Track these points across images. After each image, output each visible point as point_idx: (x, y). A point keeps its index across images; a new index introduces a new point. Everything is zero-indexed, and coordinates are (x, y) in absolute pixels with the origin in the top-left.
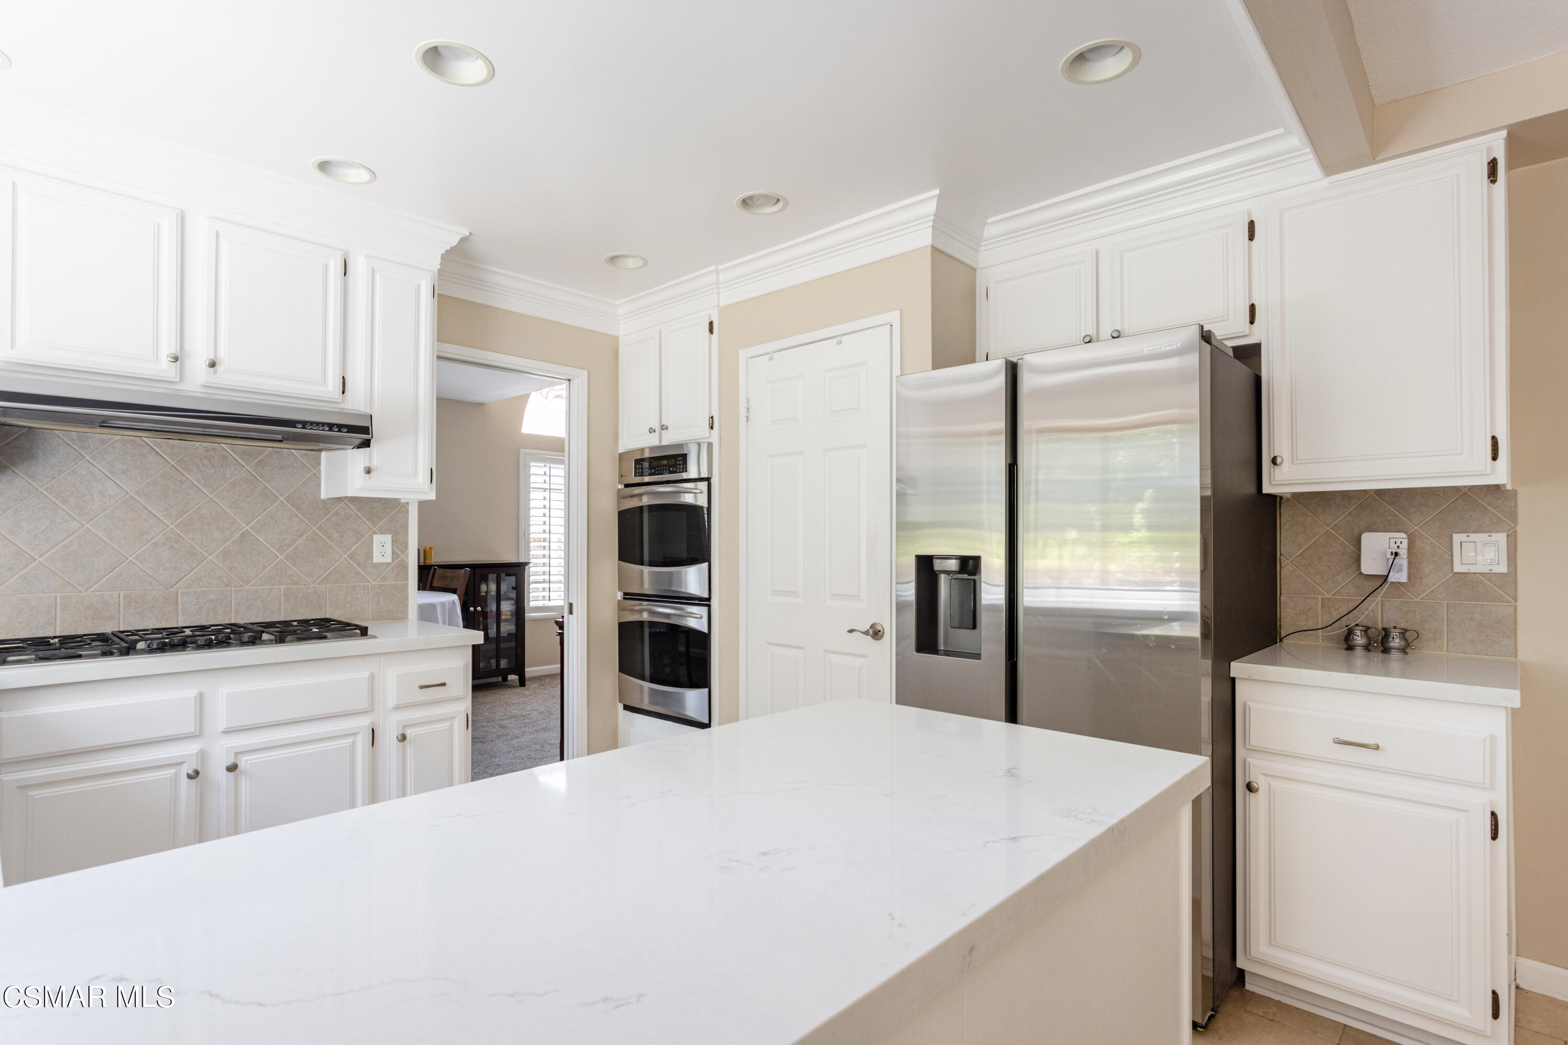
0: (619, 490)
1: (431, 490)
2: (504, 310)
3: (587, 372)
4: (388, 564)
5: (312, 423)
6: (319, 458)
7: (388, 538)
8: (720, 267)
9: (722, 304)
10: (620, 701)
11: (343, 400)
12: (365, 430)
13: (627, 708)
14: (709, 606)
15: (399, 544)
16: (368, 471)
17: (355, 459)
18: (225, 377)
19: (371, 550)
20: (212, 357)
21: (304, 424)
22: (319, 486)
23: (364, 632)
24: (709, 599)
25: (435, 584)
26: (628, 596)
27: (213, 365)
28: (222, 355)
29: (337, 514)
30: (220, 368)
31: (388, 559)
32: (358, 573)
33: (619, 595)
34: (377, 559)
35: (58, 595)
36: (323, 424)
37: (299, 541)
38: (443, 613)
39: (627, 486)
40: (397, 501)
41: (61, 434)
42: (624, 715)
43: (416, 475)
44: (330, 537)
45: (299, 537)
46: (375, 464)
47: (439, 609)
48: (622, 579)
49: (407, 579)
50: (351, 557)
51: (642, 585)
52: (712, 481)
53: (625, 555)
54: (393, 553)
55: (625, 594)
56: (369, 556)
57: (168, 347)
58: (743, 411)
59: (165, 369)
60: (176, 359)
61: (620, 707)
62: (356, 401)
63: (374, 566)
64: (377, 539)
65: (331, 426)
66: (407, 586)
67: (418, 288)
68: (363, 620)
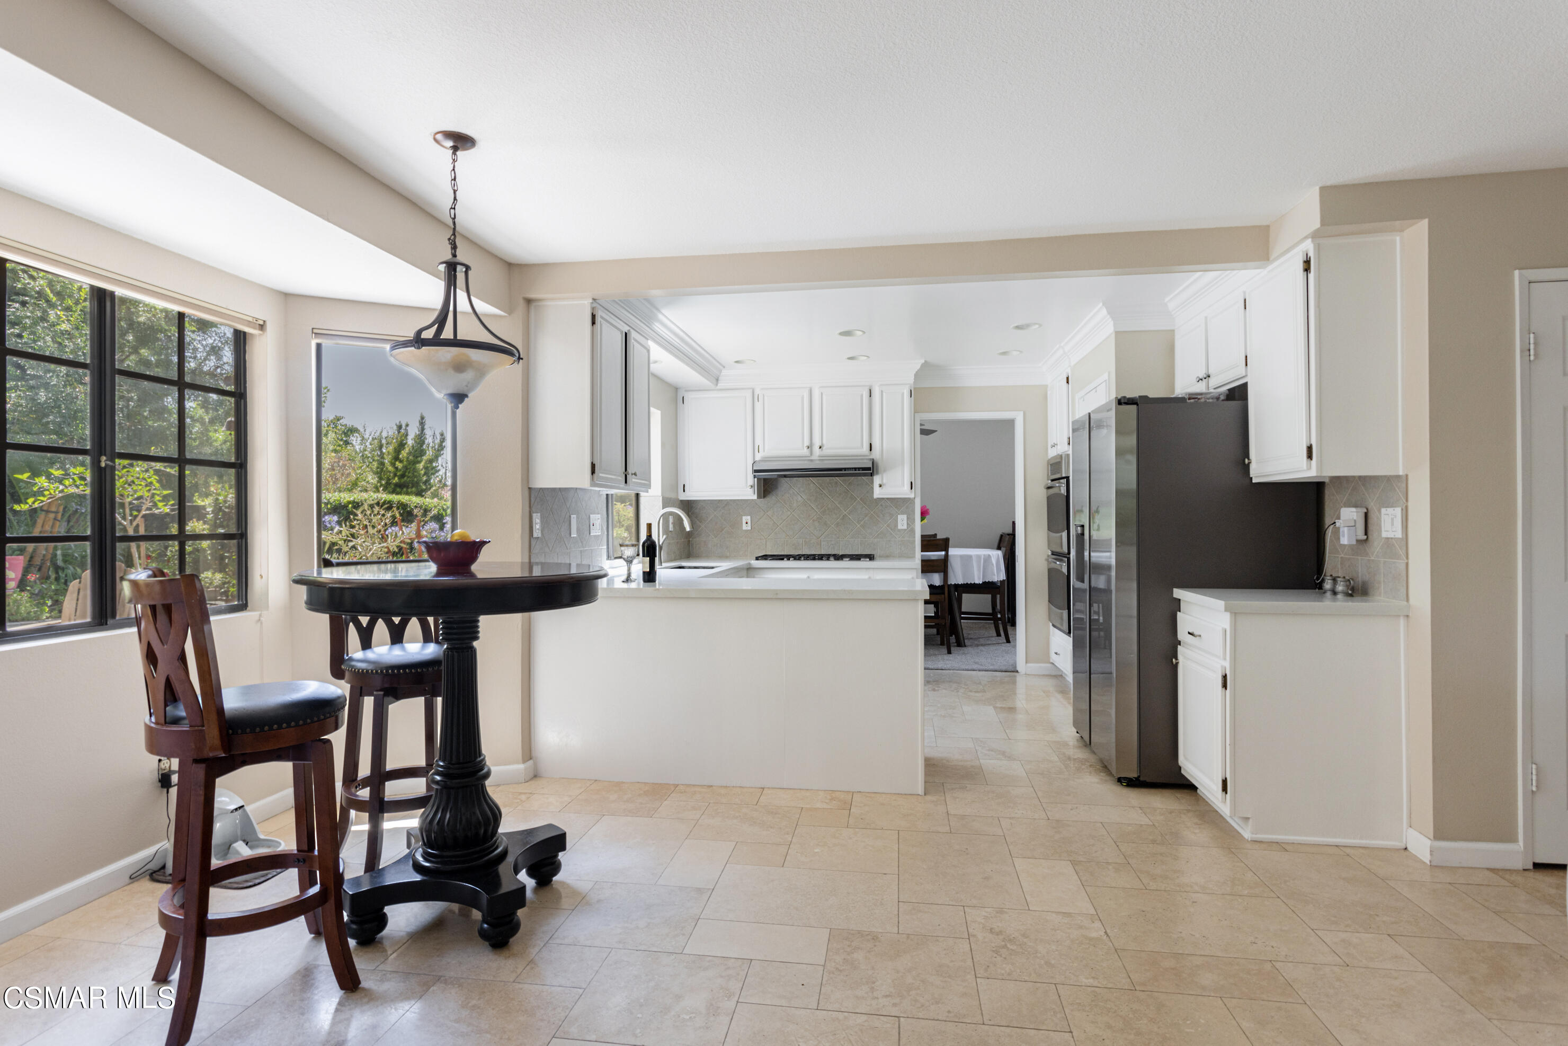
0: (1047, 485)
1: (911, 492)
3: (1022, 413)
4: (905, 530)
5: (848, 468)
6: (873, 479)
7: (905, 517)
9: (1071, 364)
10: (1050, 622)
11: (870, 454)
12: (872, 468)
13: (1054, 626)
15: (911, 520)
16: (880, 486)
17: (876, 480)
18: (826, 451)
19: (897, 523)
20: (820, 444)
21: (845, 469)
22: (873, 492)
24: (1068, 554)
27: (820, 448)
28: (824, 442)
29: (881, 505)
30: (824, 448)
31: (905, 527)
32: (892, 534)
33: (1050, 553)
34: (900, 527)
36: (852, 468)
37: (866, 519)
39: (1052, 480)
40: (906, 499)
41: (785, 481)
42: (1051, 629)
43: (904, 486)
44: (878, 517)
45: (866, 516)
46: (885, 481)
48: (1049, 541)
49: (915, 537)
50: (888, 526)
51: (1062, 548)
52: (1070, 479)
53: (1051, 528)
54: (908, 524)
55: (1052, 552)
56: (896, 525)
57: (807, 443)
59: (806, 452)
60: (808, 447)
61: (1051, 624)
62: (876, 454)
63: (899, 530)
64: (900, 517)
65: (855, 469)
66: (914, 541)
67: (903, 394)
68: (894, 557)
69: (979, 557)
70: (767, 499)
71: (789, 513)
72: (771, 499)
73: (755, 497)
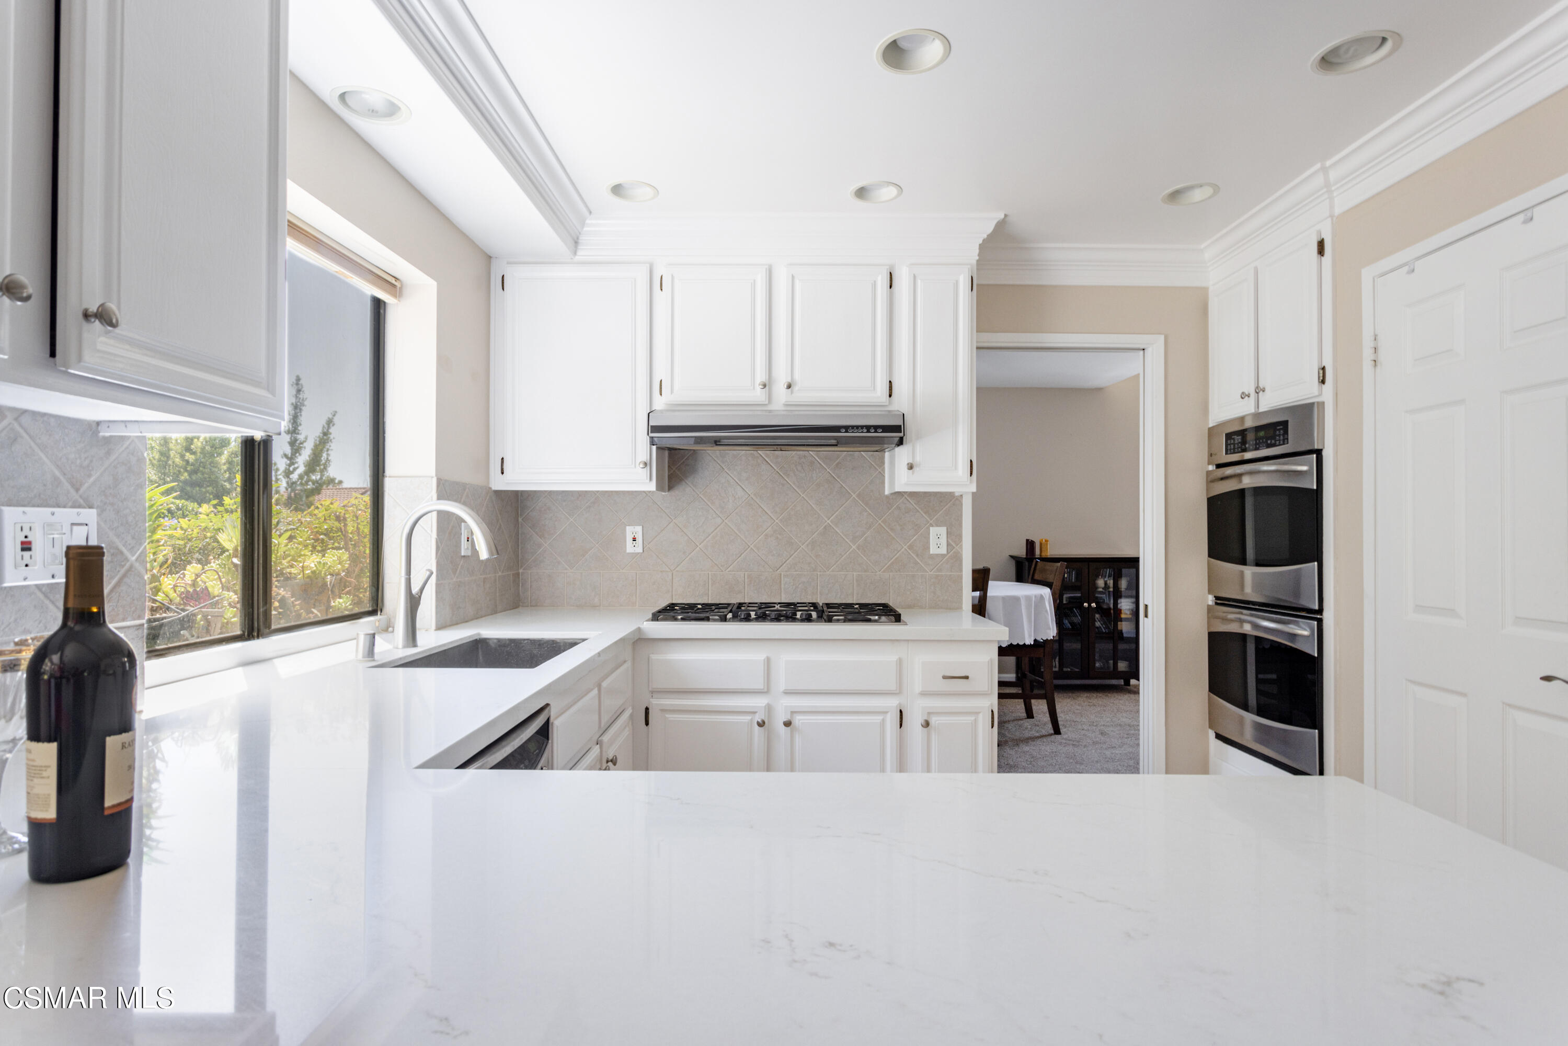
0: (1208, 473)
1: (971, 482)
2: (1055, 287)
3: (1162, 338)
4: (943, 556)
5: (853, 427)
6: (883, 458)
7: (943, 531)
8: (1328, 163)
9: (1337, 211)
10: (1211, 727)
11: (890, 403)
12: (897, 429)
13: (1219, 737)
14: (1320, 622)
15: (954, 537)
16: (911, 467)
17: (902, 455)
18: (801, 395)
19: (928, 542)
20: (789, 380)
21: (847, 428)
22: (883, 483)
23: (898, 618)
24: (1320, 611)
25: (1037, 577)
26: (1221, 601)
27: (789, 387)
28: (797, 376)
29: (898, 508)
30: (795, 388)
31: (943, 550)
32: (916, 563)
33: (1210, 600)
34: (933, 550)
35: (710, 573)
36: (862, 427)
37: (868, 534)
38: (1028, 607)
39: (1219, 466)
40: (951, 494)
41: (713, 452)
42: (1216, 745)
43: (956, 468)
44: (892, 529)
45: (868, 528)
46: (918, 459)
47: (1023, 602)
48: (1213, 581)
49: (961, 570)
50: (910, 547)
51: (1242, 588)
52: (1324, 453)
54: (948, 544)
55: (1217, 598)
56: (927, 547)
57: (761, 377)
58: (1368, 354)
59: (758, 395)
60: (765, 386)
61: (1212, 734)
62: (901, 403)
63: (933, 557)
64: (933, 531)
65: (868, 428)
66: (961, 577)
67: (956, 284)
68: (921, 607)
70: (676, 492)
71: (719, 521)
72: (684, 492)
73: (652, 486)
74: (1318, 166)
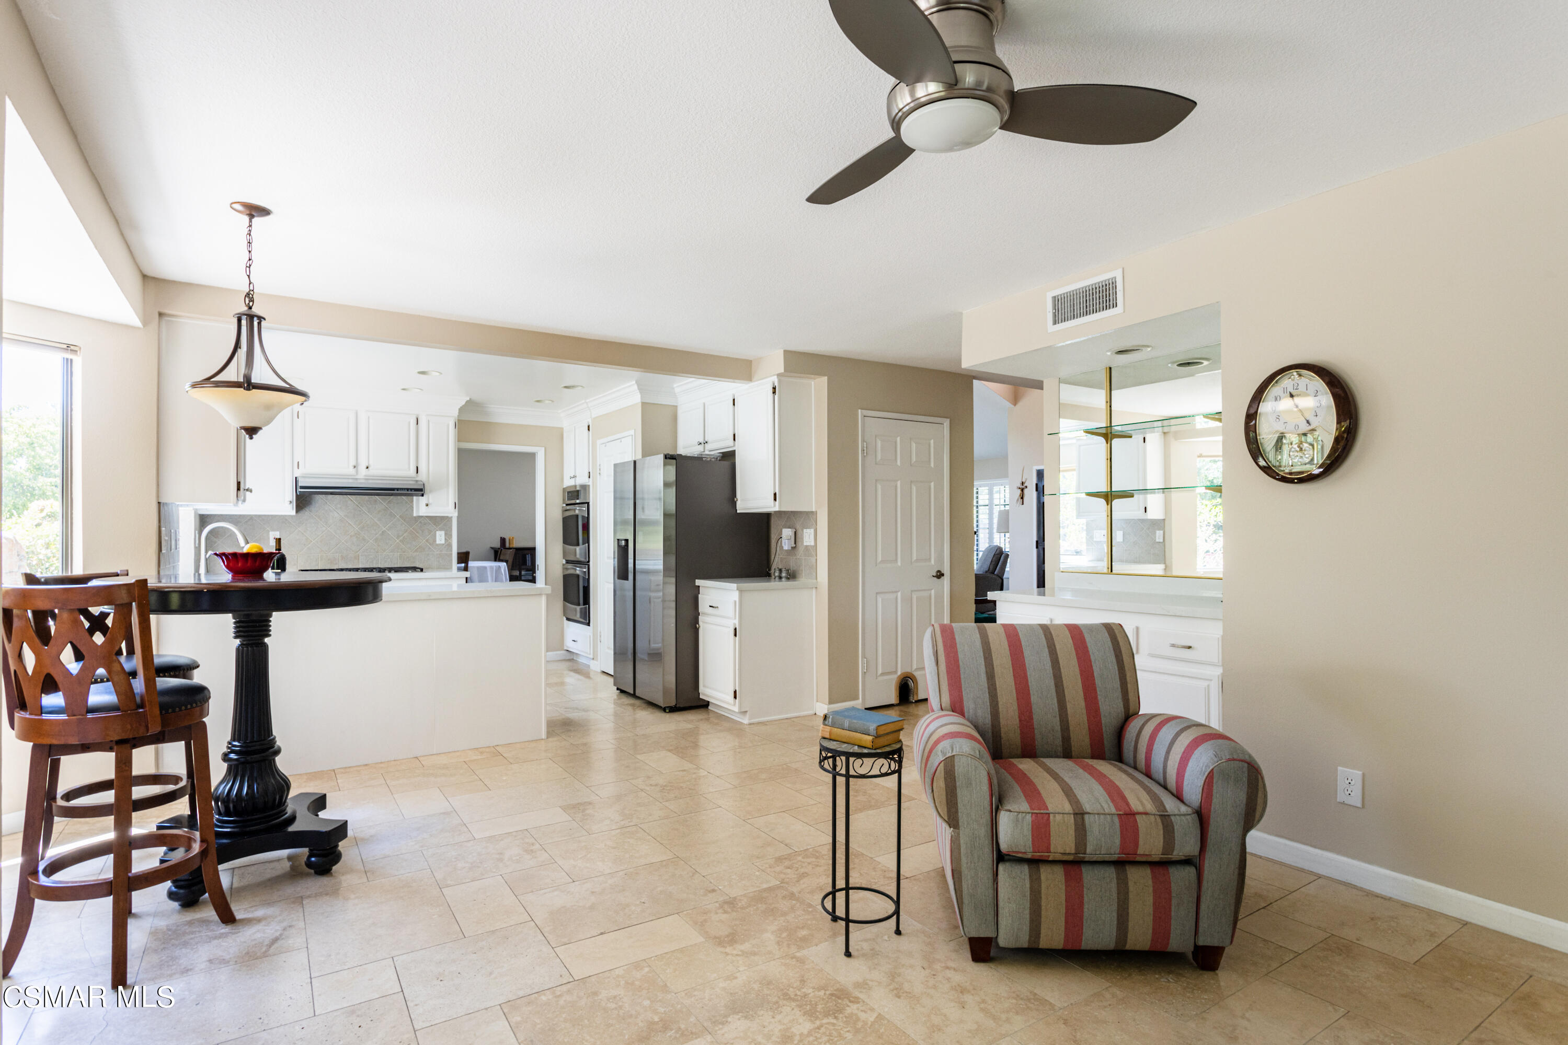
0: (563, 507)
1: (456, 512)
3: (543, 448)
4: (443, 544)
5: (401, 489)
6: (413, 499)
7: (443, 533)
8: (588, 401)
9: (593, 416)
10: (564, 616)
11: (417, 476)
12: (421, 490)
13: (568, 619)
14: (589, 566)
15: (448, 535)
16: (427, 505)
17: (423, 500)
18: (372, 471)
19: (436, 538)
20: (367, 465)
21: (398, 489)
22: (413, 510)
23: (422, 570)
24: (589, 562)
25: (501, 558)
26: (568, 562)
27: (367, 468)
28: (371, 463)
29: (420, 522)
30: (370, 469)
31: (443, 542)
32: (430, 548)
33: (564, 562)
34: (438, 542)
35: (319, 554)
36: (405, 489)
37: (405, 534)
39: (567, 505)
40: (447, 517)
42: (566, 622)
43: (448, 506)
44: (418, 532)
45: (405, 532)
46: (431, 501)
48: (565, 554)
49: (451, 551)
50: (427, 541)
51: (576, 555)
52: (591, 504)
53: (566, 541)
54: (445, 539)
56: (435, 541)
57: (353, 463)
58: (598, 472)
59: (352, 471)
60: (355, 467)
61: (565, 619)
62: (422, 476)
63: (437, 545)
64: (438, 533)
65: (408, 489)
66: (451, 554)
67: (448, 425)
68: (432, 568)
69: (491, 567)
71: (324, 528)
72: (306, 513)
73: (292, 512)
74: (583, 401)
